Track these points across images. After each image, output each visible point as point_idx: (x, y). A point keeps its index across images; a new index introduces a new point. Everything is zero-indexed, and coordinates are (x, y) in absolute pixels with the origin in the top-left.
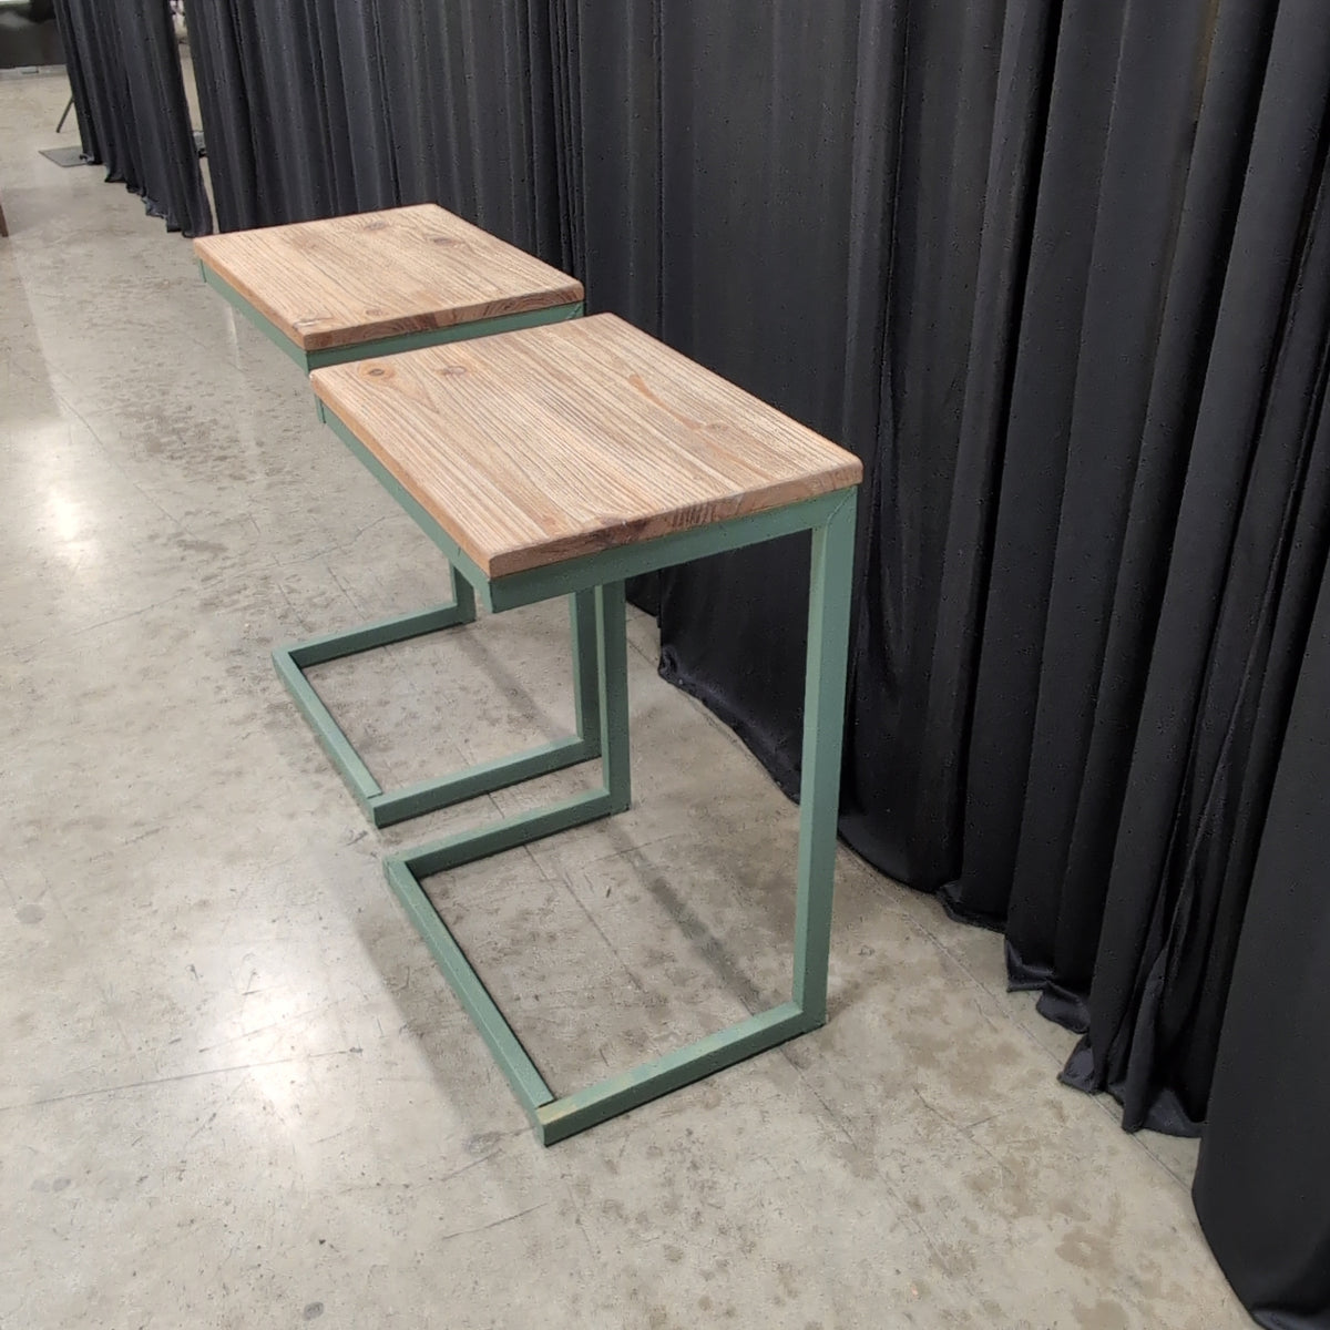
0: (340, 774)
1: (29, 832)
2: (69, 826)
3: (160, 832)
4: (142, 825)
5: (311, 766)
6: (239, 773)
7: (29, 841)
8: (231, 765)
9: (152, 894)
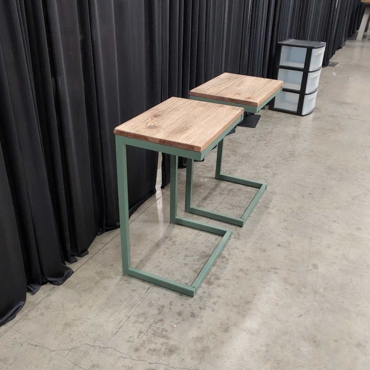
0: (221, 253)
1: (303, 290)
2: (292, 284)
3: (273, 267)
4: (275, 272)
5: (224, 260)
6: (241, 270)
7: (304, 287)
8: (240, 274)
9: (287, 254)
